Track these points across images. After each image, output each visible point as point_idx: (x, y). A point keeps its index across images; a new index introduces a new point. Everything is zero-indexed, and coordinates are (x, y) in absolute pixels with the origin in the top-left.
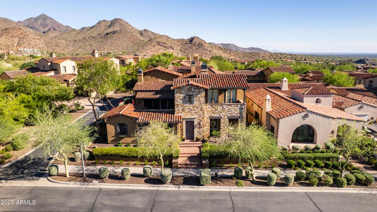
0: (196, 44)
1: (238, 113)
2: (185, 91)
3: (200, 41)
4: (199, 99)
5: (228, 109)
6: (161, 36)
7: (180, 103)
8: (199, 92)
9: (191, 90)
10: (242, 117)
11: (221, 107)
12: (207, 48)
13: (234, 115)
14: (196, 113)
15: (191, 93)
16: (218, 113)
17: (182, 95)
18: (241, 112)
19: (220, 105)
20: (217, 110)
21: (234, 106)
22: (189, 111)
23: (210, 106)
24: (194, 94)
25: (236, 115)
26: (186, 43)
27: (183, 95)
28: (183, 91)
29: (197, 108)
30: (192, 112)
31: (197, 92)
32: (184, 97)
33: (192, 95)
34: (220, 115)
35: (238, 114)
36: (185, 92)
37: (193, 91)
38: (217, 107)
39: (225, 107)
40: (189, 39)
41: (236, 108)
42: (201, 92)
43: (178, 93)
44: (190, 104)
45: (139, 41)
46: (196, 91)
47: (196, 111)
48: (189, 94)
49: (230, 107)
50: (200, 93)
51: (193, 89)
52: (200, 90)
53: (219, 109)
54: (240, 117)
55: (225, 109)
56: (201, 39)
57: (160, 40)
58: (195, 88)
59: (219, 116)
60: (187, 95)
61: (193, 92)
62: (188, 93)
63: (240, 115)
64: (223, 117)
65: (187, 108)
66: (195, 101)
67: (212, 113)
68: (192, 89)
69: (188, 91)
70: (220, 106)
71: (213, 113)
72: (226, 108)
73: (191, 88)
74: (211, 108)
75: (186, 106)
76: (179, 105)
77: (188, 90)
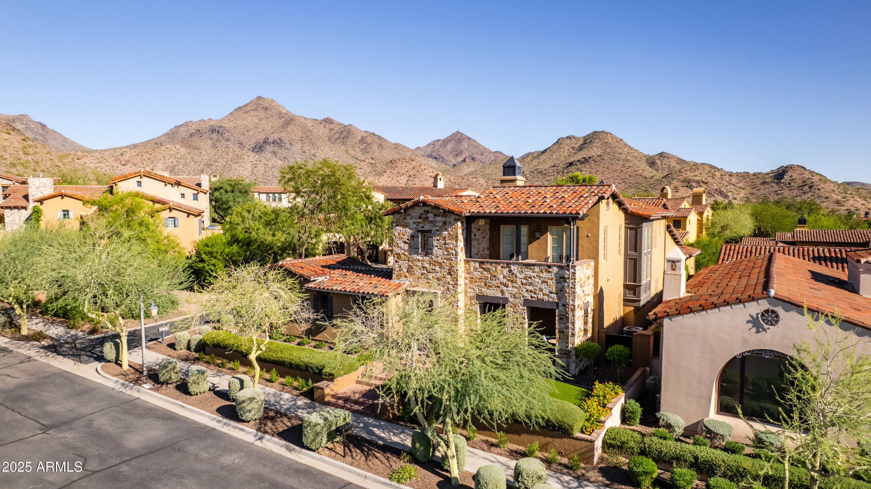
0: (793, 184)
1: (551, 293)
2: (414, 220)
3: (807, 177)
4: (445, 244)
5: (525, 278)
6: (695, 166)
7: (403, 251)
8: (445, 223)
9: (427, 218)
10: (564, 305)
11: (506, 271)
12: (827, 195)
13: (541, 296)
14: (438, 279)
15: (427, 227)
16: (499, 287)
17: (409, 231)
18: (561, 290)
19: (503, 263)
20: (495, 276)
21: (541, 271)
22: (422, 274)
23: (477, 265)
24: (434, 229)
25: (546, 298)
26: (764, 183)
27: (411, 232)
28: (410, 221)
29: (440, 265)
30: (430, 276)
31: (441, 224)
32: (413, 236)
33: (430, 231)
34: (502, 292)
35: (552, 295)
36: (414, 223)
37: (431, 222)
38: (496, 268)
39: (516, 272)
40: (772, 172)
41: (545, 275)
42: (450, 223)
43: (401, 226)
44: (426, 255)
45: (641, 178)
46: (439, 221)
47: (439, 275)
48: (423, 227)
49: (529, 273)
50: (447, 227)
51: (431, 216)
52: (448, 219)
53: (501, 277)
54: (557, 304)
55: (516, 276)
56: (811, 172)
57: (692, 174)
58: (436, 213)
59: (500, 295)
60: (419, 231)
61: (432, 224)
62: (421, 225)
63: (559, 298)
64: (511, 299)
65: (419, 264)
66: (436, 248)
67: (483, 284)
68: (429, 215)
69: (421, 220)
70: (502, 267)
71: (486, 284)
72: (518, 275)
73: (428, 212)
74: (481, 270)
75: (415, 260)
76: (402, 256)
77: (420, 218)
